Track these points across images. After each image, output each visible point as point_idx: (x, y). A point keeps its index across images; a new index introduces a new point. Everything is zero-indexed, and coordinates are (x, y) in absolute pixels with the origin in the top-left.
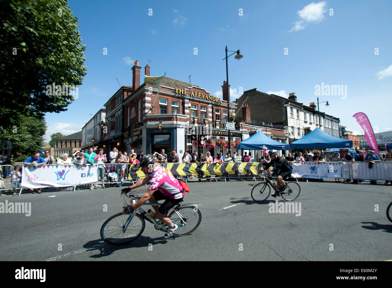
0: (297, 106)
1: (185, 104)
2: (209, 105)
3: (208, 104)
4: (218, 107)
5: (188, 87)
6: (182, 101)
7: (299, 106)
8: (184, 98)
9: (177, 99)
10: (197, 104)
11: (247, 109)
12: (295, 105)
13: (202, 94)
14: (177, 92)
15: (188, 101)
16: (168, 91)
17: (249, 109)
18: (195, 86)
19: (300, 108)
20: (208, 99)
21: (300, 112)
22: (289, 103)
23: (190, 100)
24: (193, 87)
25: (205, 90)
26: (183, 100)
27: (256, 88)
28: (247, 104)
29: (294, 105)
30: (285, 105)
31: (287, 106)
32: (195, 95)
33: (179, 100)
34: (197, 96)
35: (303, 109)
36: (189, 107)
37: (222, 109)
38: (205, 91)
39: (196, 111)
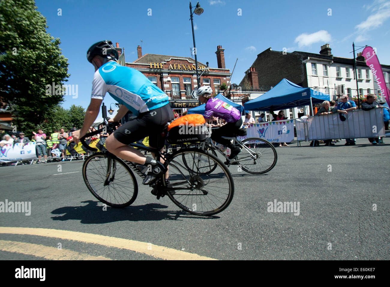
0: (322, 59)
1: (164, 79)
2: (194, 76)
3: (192, 74)
4: (206, 76)
5: (165, 60)
6: (159, 76)
7: (326, 60)
8: (162, 73)
9: (154, 75)
10: (179, 77)
11: (252, 74)
12: (320, 59)
13: (183, 65)
14: (151, 67)
15: (167, 75)
16: (143, 67)
17: (256, 74)
18: (173, 57)
19: (329, 62)
20: (190, 69)
21: (328, 67)
22: (309, 58)
23: (169, 73)
24: (172, 59)
25: (187, 60)
26: (161, 75)
27: (270, 48)
28: (254, 69)
29: (318, 59)
30: (303, 61)
31: (307, 62)
32: (174, 68)
33: (156, 75)
34: (176, 68)
35: (333, 62)
36: (169, 81)
37: (212, 78)
38: (188, 62)
39: (178, 85)
